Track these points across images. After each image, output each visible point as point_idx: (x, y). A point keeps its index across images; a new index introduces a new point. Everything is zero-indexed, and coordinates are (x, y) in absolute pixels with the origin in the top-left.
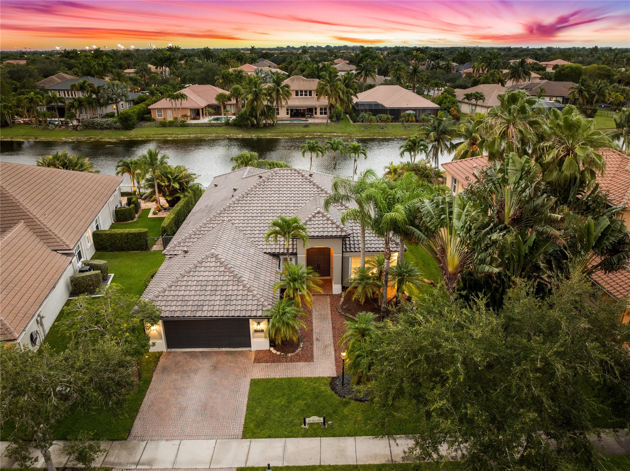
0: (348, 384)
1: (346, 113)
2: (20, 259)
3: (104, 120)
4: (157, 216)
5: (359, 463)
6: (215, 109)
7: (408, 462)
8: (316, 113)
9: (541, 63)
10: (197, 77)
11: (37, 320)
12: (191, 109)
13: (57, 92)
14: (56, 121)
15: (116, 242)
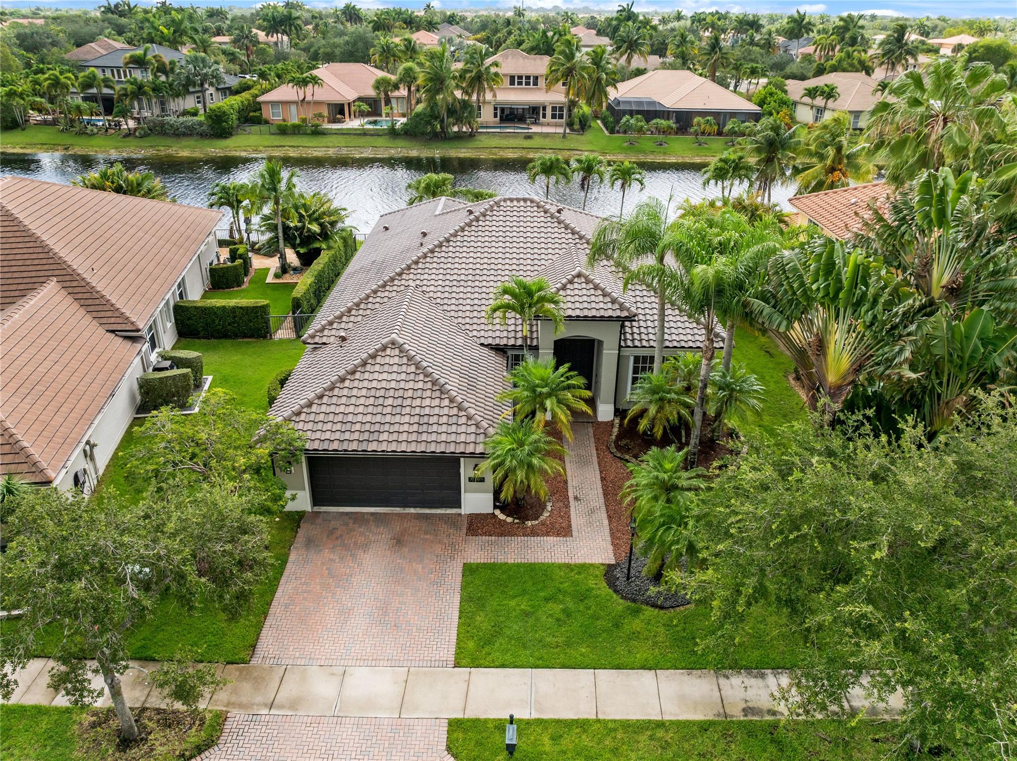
0: (637, 577)
1: (596, 117)
2: (54, 343)
3: (181, 119)
4: (281, 281)
5: (667, 717)
6: (370, 105)
7: (755, 718)
8: (544, 116)
9: (930, 41)
10: (337, 51)
11: (85, 451)
12: (329, 104)
13: (100, 70)
14: (99, 120)
15: (213, 320)
